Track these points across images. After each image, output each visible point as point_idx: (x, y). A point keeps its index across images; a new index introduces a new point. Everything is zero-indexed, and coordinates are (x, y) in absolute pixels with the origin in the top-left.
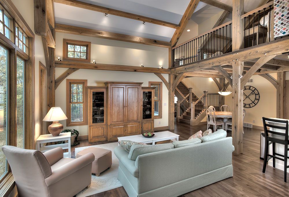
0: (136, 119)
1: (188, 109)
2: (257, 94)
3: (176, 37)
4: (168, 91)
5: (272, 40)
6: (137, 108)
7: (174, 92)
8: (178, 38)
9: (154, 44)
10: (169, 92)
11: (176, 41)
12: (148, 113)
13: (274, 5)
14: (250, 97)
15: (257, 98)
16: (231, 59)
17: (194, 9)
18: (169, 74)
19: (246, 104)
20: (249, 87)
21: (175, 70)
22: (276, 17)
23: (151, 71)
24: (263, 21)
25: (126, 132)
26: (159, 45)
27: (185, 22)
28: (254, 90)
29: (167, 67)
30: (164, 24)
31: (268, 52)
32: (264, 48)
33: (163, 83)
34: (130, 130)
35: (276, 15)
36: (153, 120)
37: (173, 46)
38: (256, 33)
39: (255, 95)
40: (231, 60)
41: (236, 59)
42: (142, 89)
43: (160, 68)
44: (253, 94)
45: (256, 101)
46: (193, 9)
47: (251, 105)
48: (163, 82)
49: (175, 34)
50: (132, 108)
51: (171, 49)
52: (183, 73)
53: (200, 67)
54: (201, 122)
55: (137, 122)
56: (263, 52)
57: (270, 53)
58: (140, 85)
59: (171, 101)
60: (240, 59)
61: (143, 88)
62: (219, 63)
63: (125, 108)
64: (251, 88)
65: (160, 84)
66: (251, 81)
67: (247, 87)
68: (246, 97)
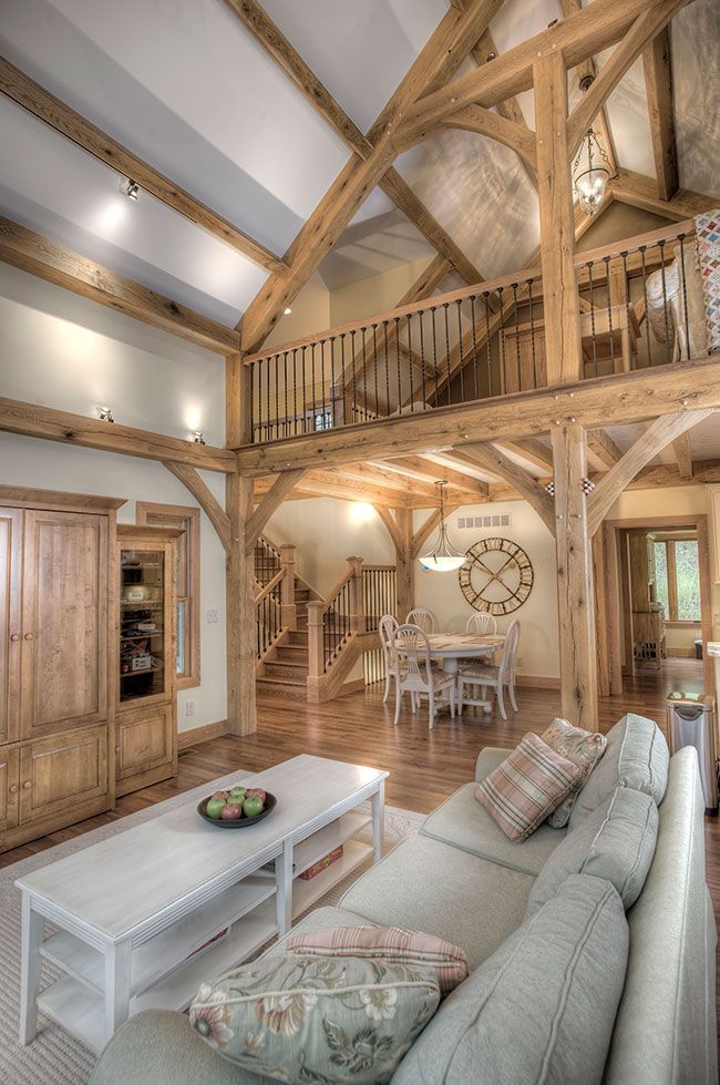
0: (83, 705)
1: (280, 635)
2: (526, 567)
3: (268, 310)
4: (224, 553)
5: (697, 356)
6: (91, 641)
7: (252, 557)
8: (274, 320)
9: (167, 317)
10: (229, 559)
11: (266, 331)
12: (142, 663)
13: (699, 233)
14: (503, 576)
15: (527, 579)
16: (548, 415)
17: (355, 205)
18: (229, 474)
19: (490, 603)
20: (498, 542)
21: (264, 457)
22: (712, 274)
23: (150, 449)
24: (661, 286)
25: (23, 795)
26: (189, 331)
27: (313, 251)
28: (517, 552)
29: (219, 442)
30: (227, 233)
31: (695, 395)
32: (679, 381)
33: (204, 518)
34: (46, 782)
35: (711, 268)
36: (172, 702)
37: (249, 353)
38: (620, 330)
39: (521, 569)
40: (545, 420)
41: (566, 415)
42: (121, 537)
43: (191, 439)
44: (513, 567)
45: (524, 591)
46: (351, 204)
47: (506, 604)
48: (202, 510)
49: (264, 295)
50: (62, 643)
51: (239, 360)
52: (303, 469)
53: (395, 443)
54: (345, 682)
55: (90, 721)
56: (674, 396)
57: (701, 399)
58: (111, 511)
59: (239, 599)
60: (581, 415)
61: (123, 531)
62: (492, 429)
63: (15, 647)
64: (506, 544)
65: (188, 520)
66: (505, 521)
67: (493, 542)
68: (490, 576)
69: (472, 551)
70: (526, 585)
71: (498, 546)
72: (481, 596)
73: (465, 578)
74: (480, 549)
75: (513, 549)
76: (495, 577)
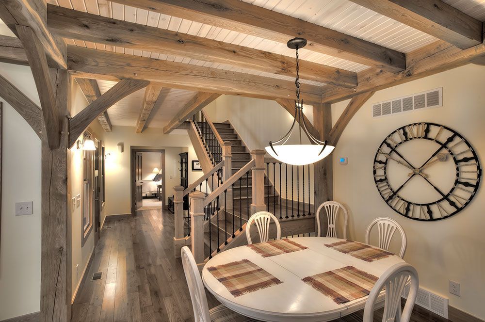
2: (466, 160)
14: (430, 171)
15: (469, 176)
19: (410, 204)
20: (422, 128)
28: (450, 140)
39: (457, 162)
44: (444, 159)
45: (463, 194)
47: (434, 208)
64: (435, 131)
66: (433, 99)
67: (415, 129)
68: (411, 171)
69: (389, 141)
70: (467, 184)
71: (422, 133)
72: (400, 193)
73: (380, 172)
74: (397, 138)
75: (445, 136)
76: (417, 172)
